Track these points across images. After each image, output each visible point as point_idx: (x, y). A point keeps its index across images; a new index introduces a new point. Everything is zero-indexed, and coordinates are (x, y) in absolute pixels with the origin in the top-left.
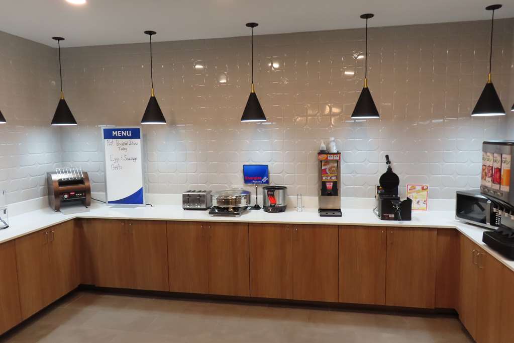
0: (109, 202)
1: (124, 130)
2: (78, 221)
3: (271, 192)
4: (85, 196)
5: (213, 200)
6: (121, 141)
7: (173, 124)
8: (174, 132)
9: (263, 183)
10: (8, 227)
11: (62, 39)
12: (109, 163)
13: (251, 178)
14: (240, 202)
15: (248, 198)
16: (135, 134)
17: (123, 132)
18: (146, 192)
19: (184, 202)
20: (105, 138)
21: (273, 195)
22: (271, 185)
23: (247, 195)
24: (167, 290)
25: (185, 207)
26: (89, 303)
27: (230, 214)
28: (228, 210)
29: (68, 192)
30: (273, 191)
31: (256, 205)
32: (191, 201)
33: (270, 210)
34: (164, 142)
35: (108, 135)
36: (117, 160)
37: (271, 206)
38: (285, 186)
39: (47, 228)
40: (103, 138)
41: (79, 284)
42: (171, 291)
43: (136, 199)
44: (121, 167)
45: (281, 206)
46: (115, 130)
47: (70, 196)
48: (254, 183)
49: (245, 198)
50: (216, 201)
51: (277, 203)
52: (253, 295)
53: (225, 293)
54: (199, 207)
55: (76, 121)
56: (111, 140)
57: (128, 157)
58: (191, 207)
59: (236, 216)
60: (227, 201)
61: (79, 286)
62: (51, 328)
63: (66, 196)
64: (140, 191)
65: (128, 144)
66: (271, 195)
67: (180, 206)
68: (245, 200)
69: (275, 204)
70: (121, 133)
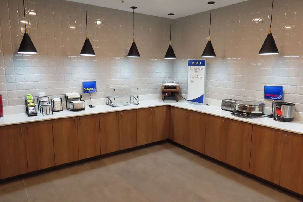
0: (188, 100)
1: (197, 61)
2: (169, 107)
3: (279, 106)
4: (176, 95)
5: (236, 106)
6: (196, 67)
7: (224, 57)
8: (225, 63)
9: (278, 99)
10: (138, 104)
11: (173, 14)
12: (190, 79)
13: (270, 95)
14: (254, 110)
15: (261, 108)
16: (203, 63)
17: (197, 62)
18: (206, 97)
19: (222, 105)
20: (189, 66)
21: (280, 109)
22: (284, 102)
23: (262, 106)
24: (203, 153)
25: (223, 108)
26: (167, 148)
27: (243, 116)
28: (243, 114)
29: (168, 92)
30: (281, 106)
31: (271, 115)
32: (227, 105)
33: (277, 119)
34: (219, 69)
35: (191, 64)
36: (193, 78)
37: (277, 116)
38: (294, 103)
39: (152, 107)
40: (188, 65)
41: (167, 138)
42: (205, 154)
43: (200, 100)
44: (195, 82)
45: (286, 117)
46: (194, 61)
47: (169, 94)
48: (271, 99)
49: (258, 108)
50: (238, 107)
51: (283, 114)
52: (251, 172)
53: (234, 165)
54: (230, 109)
55: (176, 56)
56: (191, 67)
57: (198, 76)
58: (226, 109)
59: (248, 118)
60: (245, 108)
61: (167, 139)
62: (146, 153)
63: (167, 94)
64: (202, 96)
65: (199, 69)
66: (278, 108)
67: (220, 107)
68: (259, 109)
69: (281, 115)
70: (196, 62)
